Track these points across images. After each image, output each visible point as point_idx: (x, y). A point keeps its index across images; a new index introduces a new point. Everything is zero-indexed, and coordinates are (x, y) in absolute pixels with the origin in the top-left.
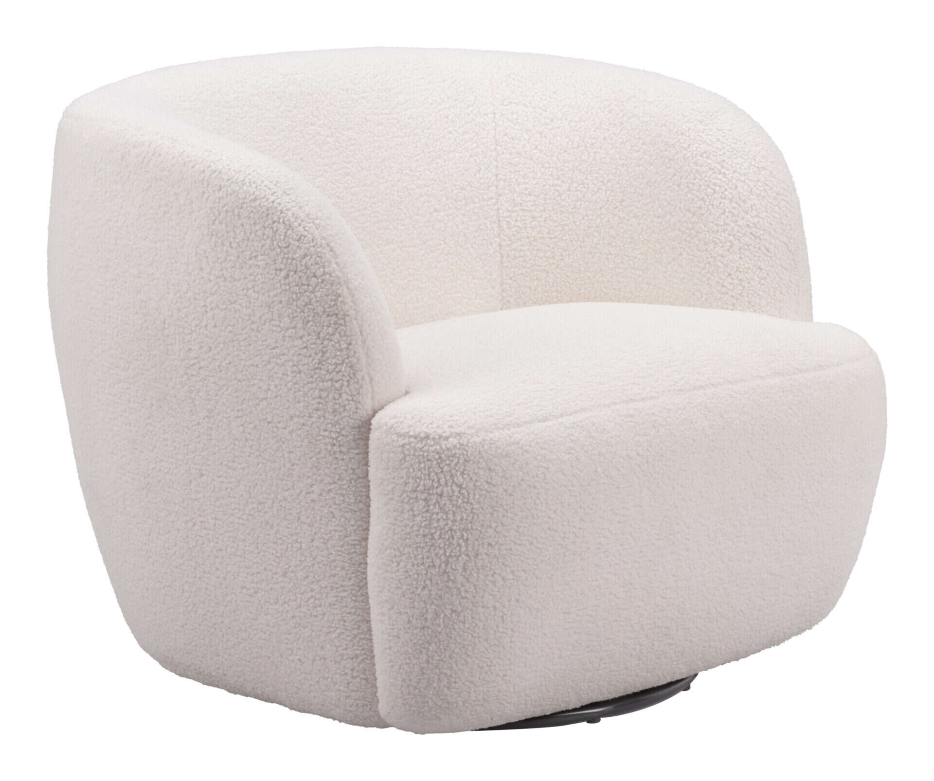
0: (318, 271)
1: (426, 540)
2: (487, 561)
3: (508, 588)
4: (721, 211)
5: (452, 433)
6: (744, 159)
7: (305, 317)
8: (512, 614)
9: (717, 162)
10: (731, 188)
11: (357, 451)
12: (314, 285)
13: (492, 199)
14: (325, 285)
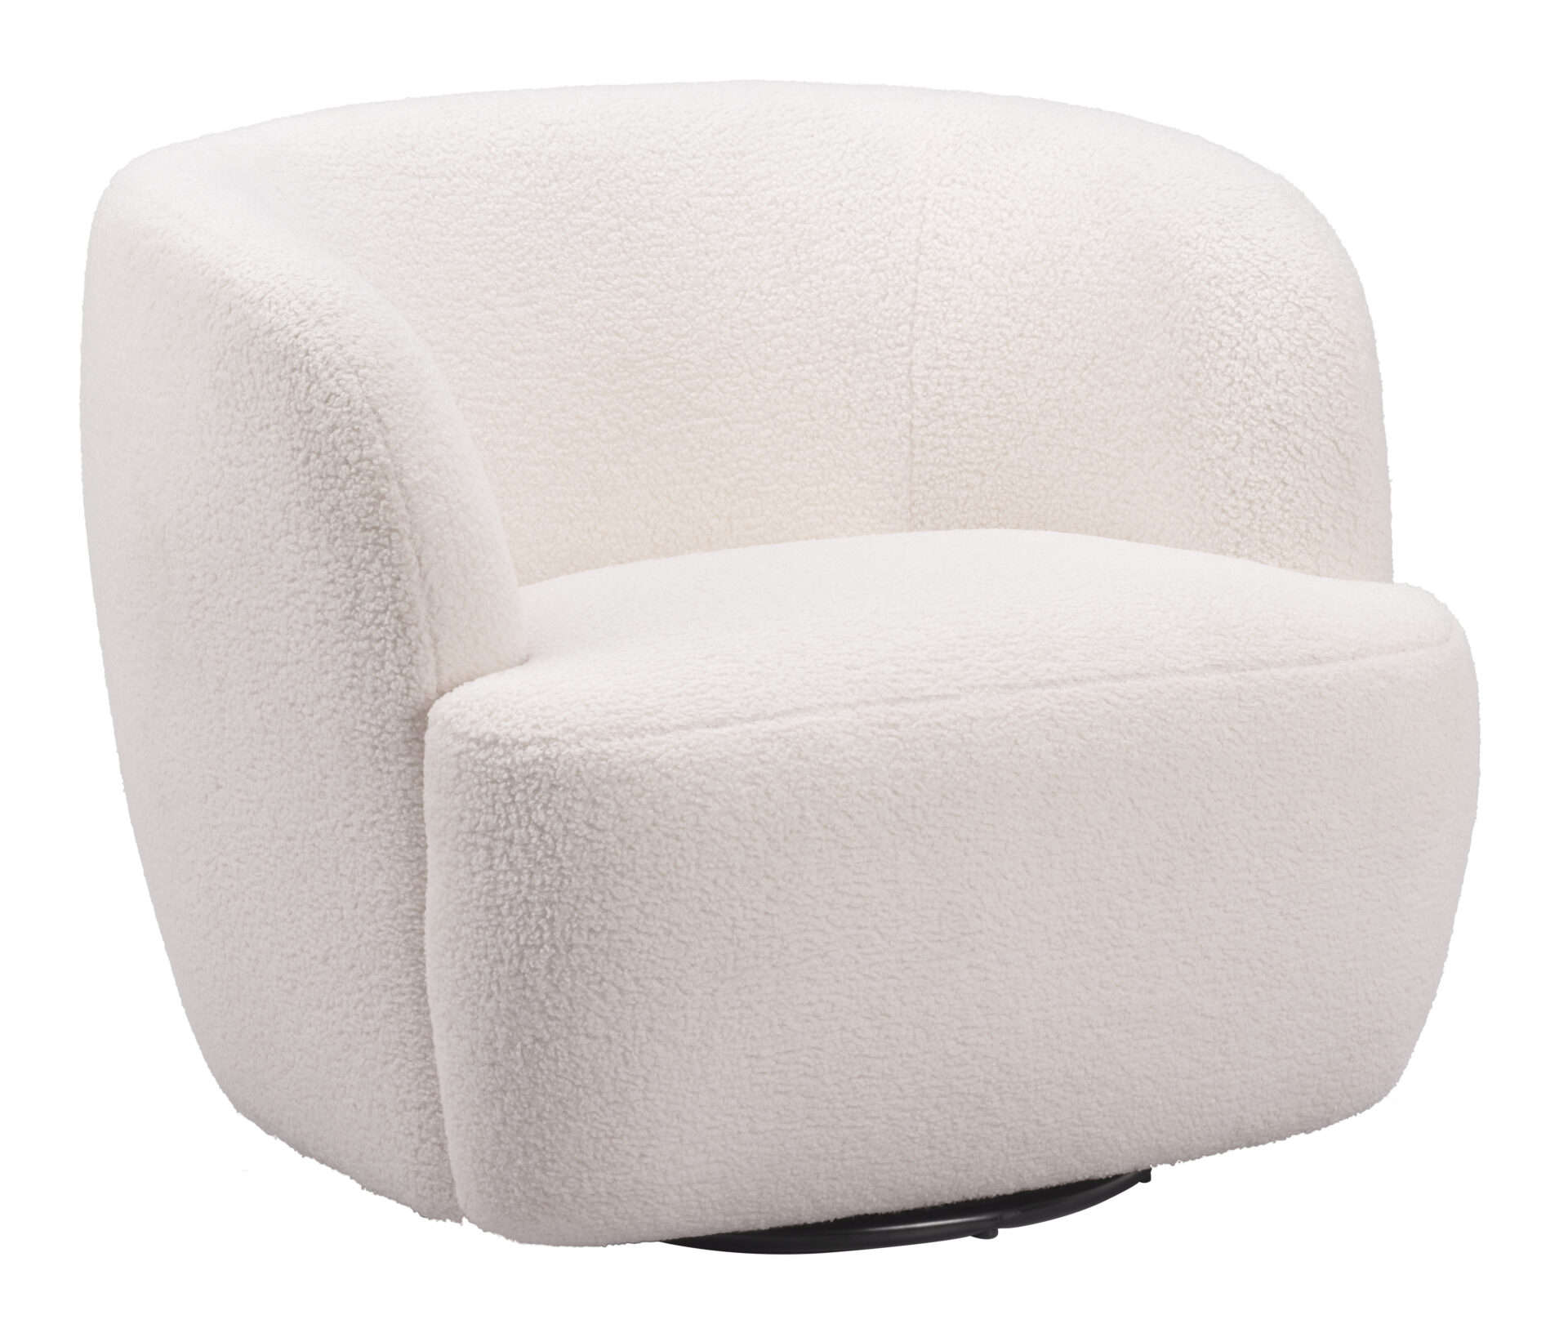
0: (351, 454)
1: (491, 917)
2: (587, 958)
3: (630, 1007)
4: (1227, 380)
5: (533, 738)
6: (1277, 290)
7: (331, 531)
8: (641, 1052)
9: (1231, 295)
10: (1248, 341)
11: (408, 760)
12: (344, 477)
13: (902, 345)
14: (362, 479)
